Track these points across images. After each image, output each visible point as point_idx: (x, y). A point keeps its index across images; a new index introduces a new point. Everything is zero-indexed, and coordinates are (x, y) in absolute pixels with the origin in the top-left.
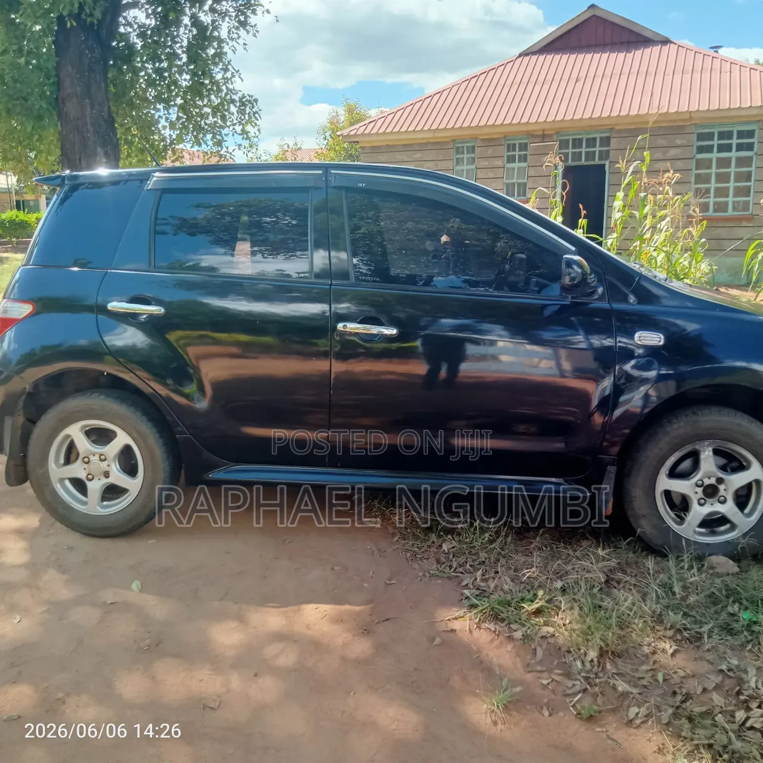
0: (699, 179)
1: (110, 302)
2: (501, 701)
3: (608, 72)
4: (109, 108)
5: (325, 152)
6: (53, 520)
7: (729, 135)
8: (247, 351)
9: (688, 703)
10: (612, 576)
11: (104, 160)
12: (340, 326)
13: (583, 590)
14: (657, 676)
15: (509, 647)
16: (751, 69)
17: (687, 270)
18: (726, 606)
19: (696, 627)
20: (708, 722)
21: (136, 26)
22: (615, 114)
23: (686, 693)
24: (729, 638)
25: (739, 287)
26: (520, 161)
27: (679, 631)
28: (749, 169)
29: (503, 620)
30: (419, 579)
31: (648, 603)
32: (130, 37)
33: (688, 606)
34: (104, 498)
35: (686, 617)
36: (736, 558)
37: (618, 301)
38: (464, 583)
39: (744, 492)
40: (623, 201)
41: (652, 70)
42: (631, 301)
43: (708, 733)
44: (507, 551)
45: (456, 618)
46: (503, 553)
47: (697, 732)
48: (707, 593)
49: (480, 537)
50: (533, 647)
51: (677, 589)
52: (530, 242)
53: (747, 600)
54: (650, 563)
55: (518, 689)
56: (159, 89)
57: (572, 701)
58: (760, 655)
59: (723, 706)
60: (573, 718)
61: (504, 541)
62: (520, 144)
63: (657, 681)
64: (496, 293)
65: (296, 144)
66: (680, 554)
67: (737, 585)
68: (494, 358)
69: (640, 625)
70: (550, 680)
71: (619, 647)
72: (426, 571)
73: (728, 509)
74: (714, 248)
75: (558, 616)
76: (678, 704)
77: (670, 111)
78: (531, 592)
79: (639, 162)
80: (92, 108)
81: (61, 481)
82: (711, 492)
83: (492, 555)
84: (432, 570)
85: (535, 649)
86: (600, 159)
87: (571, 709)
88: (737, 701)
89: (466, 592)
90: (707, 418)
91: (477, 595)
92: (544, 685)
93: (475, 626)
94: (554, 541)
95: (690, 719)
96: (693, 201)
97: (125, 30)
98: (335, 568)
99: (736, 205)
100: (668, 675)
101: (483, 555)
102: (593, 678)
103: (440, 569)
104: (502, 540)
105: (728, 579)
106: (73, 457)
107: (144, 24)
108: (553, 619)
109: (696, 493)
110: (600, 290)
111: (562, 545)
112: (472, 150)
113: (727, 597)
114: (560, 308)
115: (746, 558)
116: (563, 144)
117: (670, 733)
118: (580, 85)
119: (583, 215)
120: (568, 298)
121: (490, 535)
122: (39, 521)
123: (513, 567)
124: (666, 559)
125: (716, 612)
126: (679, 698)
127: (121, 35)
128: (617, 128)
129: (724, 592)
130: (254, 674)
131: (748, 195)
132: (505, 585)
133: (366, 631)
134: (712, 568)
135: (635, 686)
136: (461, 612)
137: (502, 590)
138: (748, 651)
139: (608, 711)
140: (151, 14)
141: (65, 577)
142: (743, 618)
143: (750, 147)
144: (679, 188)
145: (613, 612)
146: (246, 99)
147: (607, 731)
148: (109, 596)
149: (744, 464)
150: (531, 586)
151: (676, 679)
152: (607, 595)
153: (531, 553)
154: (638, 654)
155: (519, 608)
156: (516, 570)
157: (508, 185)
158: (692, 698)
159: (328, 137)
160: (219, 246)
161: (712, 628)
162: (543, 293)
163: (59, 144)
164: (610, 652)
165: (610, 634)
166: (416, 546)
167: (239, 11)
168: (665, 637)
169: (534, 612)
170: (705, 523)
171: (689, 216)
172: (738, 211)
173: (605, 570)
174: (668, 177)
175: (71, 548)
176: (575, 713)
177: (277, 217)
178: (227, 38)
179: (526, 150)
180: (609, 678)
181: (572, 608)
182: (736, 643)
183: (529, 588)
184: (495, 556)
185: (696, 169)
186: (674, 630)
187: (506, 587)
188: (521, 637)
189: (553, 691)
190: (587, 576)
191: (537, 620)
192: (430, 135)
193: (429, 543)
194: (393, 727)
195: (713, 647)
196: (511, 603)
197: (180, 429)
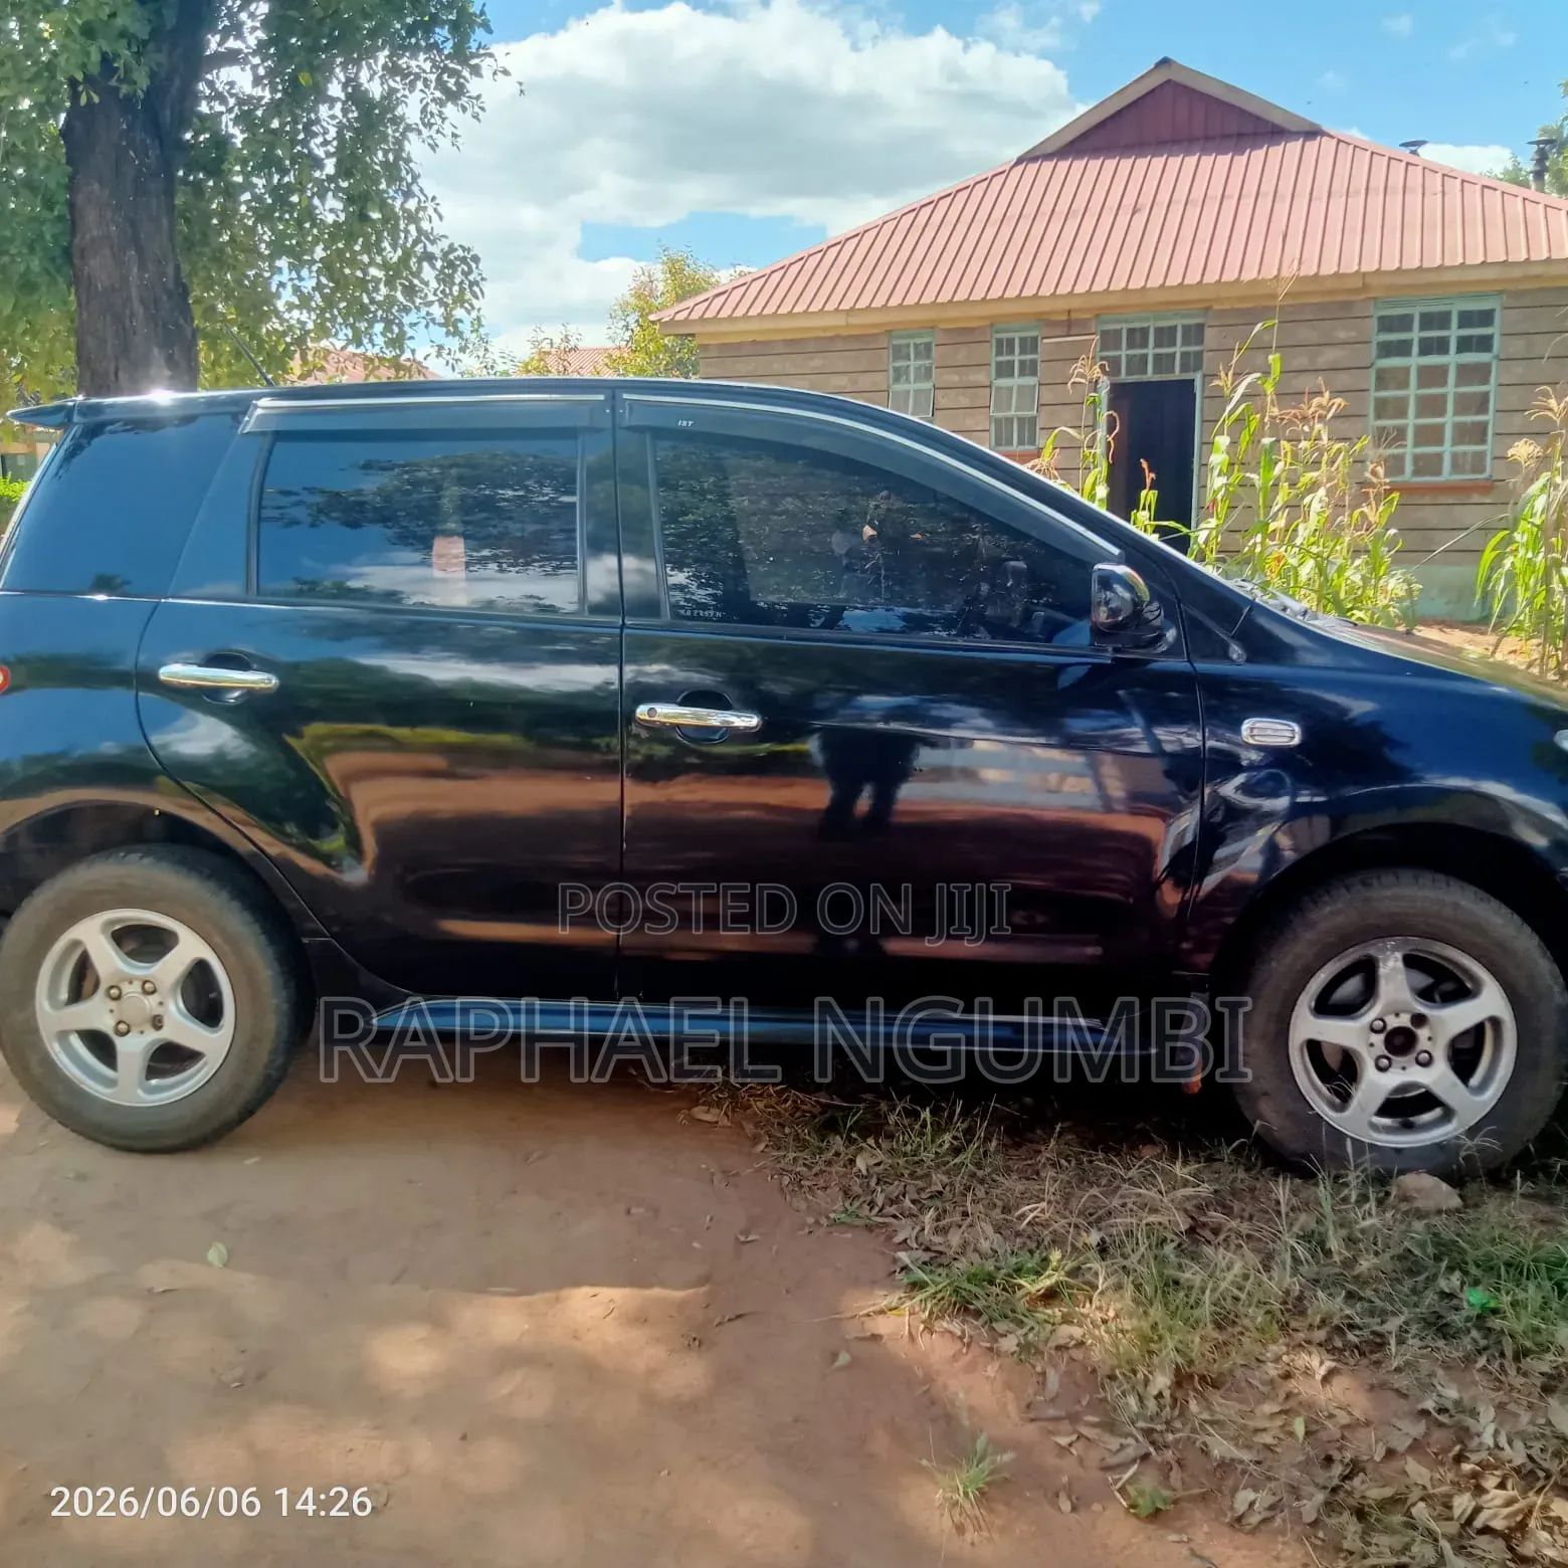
0: (1382, 409)
1: (165, 664)
2: (971, 1482)
3: (1198, 193)
4: (177, 268)
5: (625, 355)
6: (48, 1118)
7: (1442, 320)
8: (460, 763)
9: (1357, 1481)
10: (1203, 1219)
11: (167, 373)
12: (642, 711)
13: (1142, 1249)
14: (1290, 1425)
15: (992, 1370)
16: (1484, 187)
17: (1359, 592)
18: (1435, 1276)
19: (1374, 1323)
20: (1397, 1519)
21: (232, 101)
22: (1211, 277)
23: (1352, 1460)
24: (1441, 1343)
25: (1466, 625)
26: (1022, 374)
27: (1338, 1330)
28: (1483, 388)
29: (978, 1314)
30: (807, 1230)
31: (1275, 1274)
32: (221, 122)
33: (1357, 1278)
34: (152, 1072)
35: (1353, 1301)
36: (1455, 1178)
37: (1207, 656)
38: (899, 1238)
39: (1467, 1044)
40: (1228, 453)
41: (1286, 188)
42: (1235, 656)
43: (1396, 1541)
44: (988, 1170)
45: (882, 1312)
46: (980, 1173)
47: (1374, 1541)
48: (1399, 1250)
49: (933, 1141)
50: (1039, 1369)
51: (1333, 1244)
52: (1027, 537)
53: (1478, 1266)
54: (1282, 1191)
55: (1008, 1457)
56: (281, 227)
57: (1120, 1479)
58: (1503, 1378)
59: (1429, 1486)
60: (1122, 1514)
61: (981, 1150)
62: (1023, 340)
63: (1291, 1434)
64: (960, 642)
65: (566, 339)
66: (1343, 1172)
67: (1458, 1235)
68: (969, 774)
69: (1259, 1319)
70: (1074, 1437)
71: (1216, 1366)
72: (820, 1214)
73: (1438, 1077)
74: (1415, 546)
75: (1091, 1302)
76: (1336, 1482)
77: (1322, 273)
78: (1037, 1255)
79: (1258, 375)
80: (142, 267)
81: (63, 1036)
82: (1400, 1042)
83: (959, 1178)
84: (834, 1211)
85: (1044, 1374)
86: (1184, 368)
87: (1118, 1495)
88: (1457, 1475)
89: (903, 1256)
90: (1389, 893)
91: (925, 1263)
92: (1060, 1445)
93: (922, 1327)
94: (1085, 1147)
95: (1361, 1514)
96: (1371, 453)
97: (211, 108)
98: (633, 1211)
99: (1461, 461)
100: (1316, 1422)
101: (939, 1179)
102: (1162, 1432)
103: (851, 1209)
104: (978, 1147)
105: (1435, 1220)
106: (88, 985)
107: (250, 97)
108: (1082, 1310)
109: (1372, 1045)
110: (1171, 634)
111: (1101, 1155)
112: (925, 351)
113: (1437, 1258)
114: (1090, 671)
115: (1474, 1178)
116: (1110, 340)
117: (1319, 1543)
118: (1140, 219)
119: (1148, 481)
120: (1106, 651)
121: (955, 1138)
122: (17, 1121)
123: (999, 1203)
124: (1312, 1182)
125: (1414, 1291)
126: (1337, 1470)
127: (202, 117)
128: (1216, 307)
129: (1430, 1250)
130: (459, 1436)
131: (1483, 441)
132: (982, 1241)
133: (697, 1341)
134: (1405, 1198)
135: (1248, 1447)
136: (893, 1299)
137: (976, 1250)
138: (1478, 1371)
139: (1193, 1499)
140: (263, 78)
141: (67, 1238)
142: (1468, 1302)
143: (1485, 344)
144: (1345, 427)
145: (1204, 1293)
146: (456, 254)
147: (1190, 1540)
148: (157, 1275)
149: (1469, 985)
150: (1037, 1241)
151: (1332, 1430)
152: (1193, 1259)
153: (1038, 1174)
154: (1254, 1378)
155: (1011, 1288)
156: (1006, 1210)
157: (998, 422)
158: (1363, 1470)
159: (633, 326)
160: (410, 547)
161: (1406, 1323)
162: (1058, 640)
163: (73, 340)
164: (1196, 1378)
165: (1197, 1340)
166: (801, 1162)
167: (445, 69)
168: (1309, 1342)
169: (1043, 1295)
170: (1390, 1107)
171: (1364, 484)
172: (1463, 472)
173: (1189, 1206)
174: (1320, 406)
175: (81, 1177)
176: (1124, 1503)
177: (526, 488)
178: (419, 123)
179: (1034, 350)
180: (1194, 1430)
181: (1119, 1287)
182: (1455, 1354)
183: (1033, 1245)
184: (964, 1181)
185: (1377, 389)
186: (1328, 1329)
187: (985, 1246)
188: (1015, 1348)
189: (1081, 1460)
190: (1152, 1218)
191: (1049, 1311)
192: (840, 321)
193: (829, 1155)
194: (749, 1541)
195: (1407, 1363)
196: (995, 1278)
197: (310, 925)
